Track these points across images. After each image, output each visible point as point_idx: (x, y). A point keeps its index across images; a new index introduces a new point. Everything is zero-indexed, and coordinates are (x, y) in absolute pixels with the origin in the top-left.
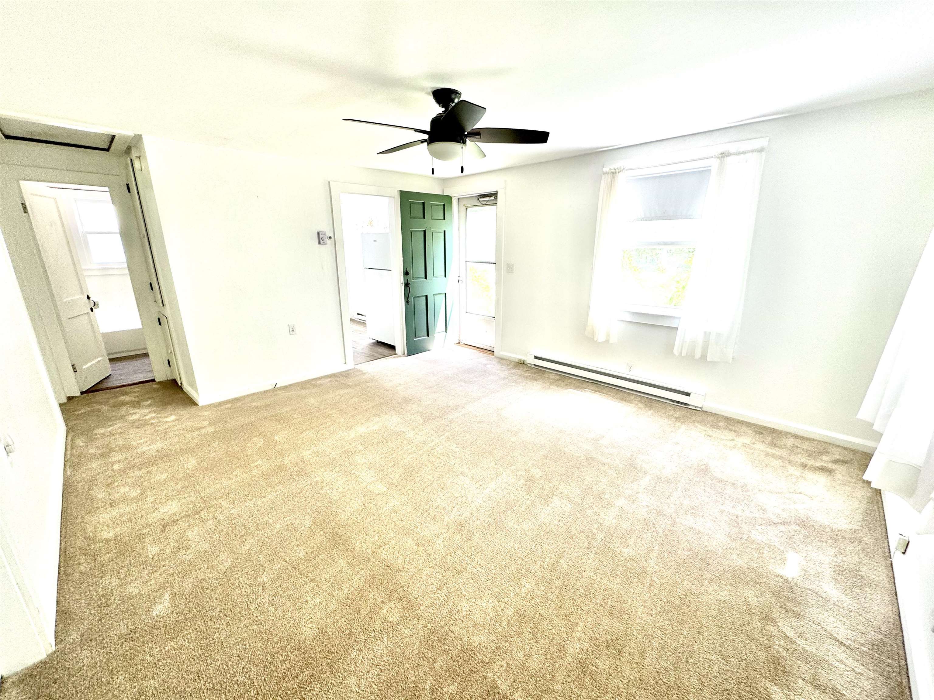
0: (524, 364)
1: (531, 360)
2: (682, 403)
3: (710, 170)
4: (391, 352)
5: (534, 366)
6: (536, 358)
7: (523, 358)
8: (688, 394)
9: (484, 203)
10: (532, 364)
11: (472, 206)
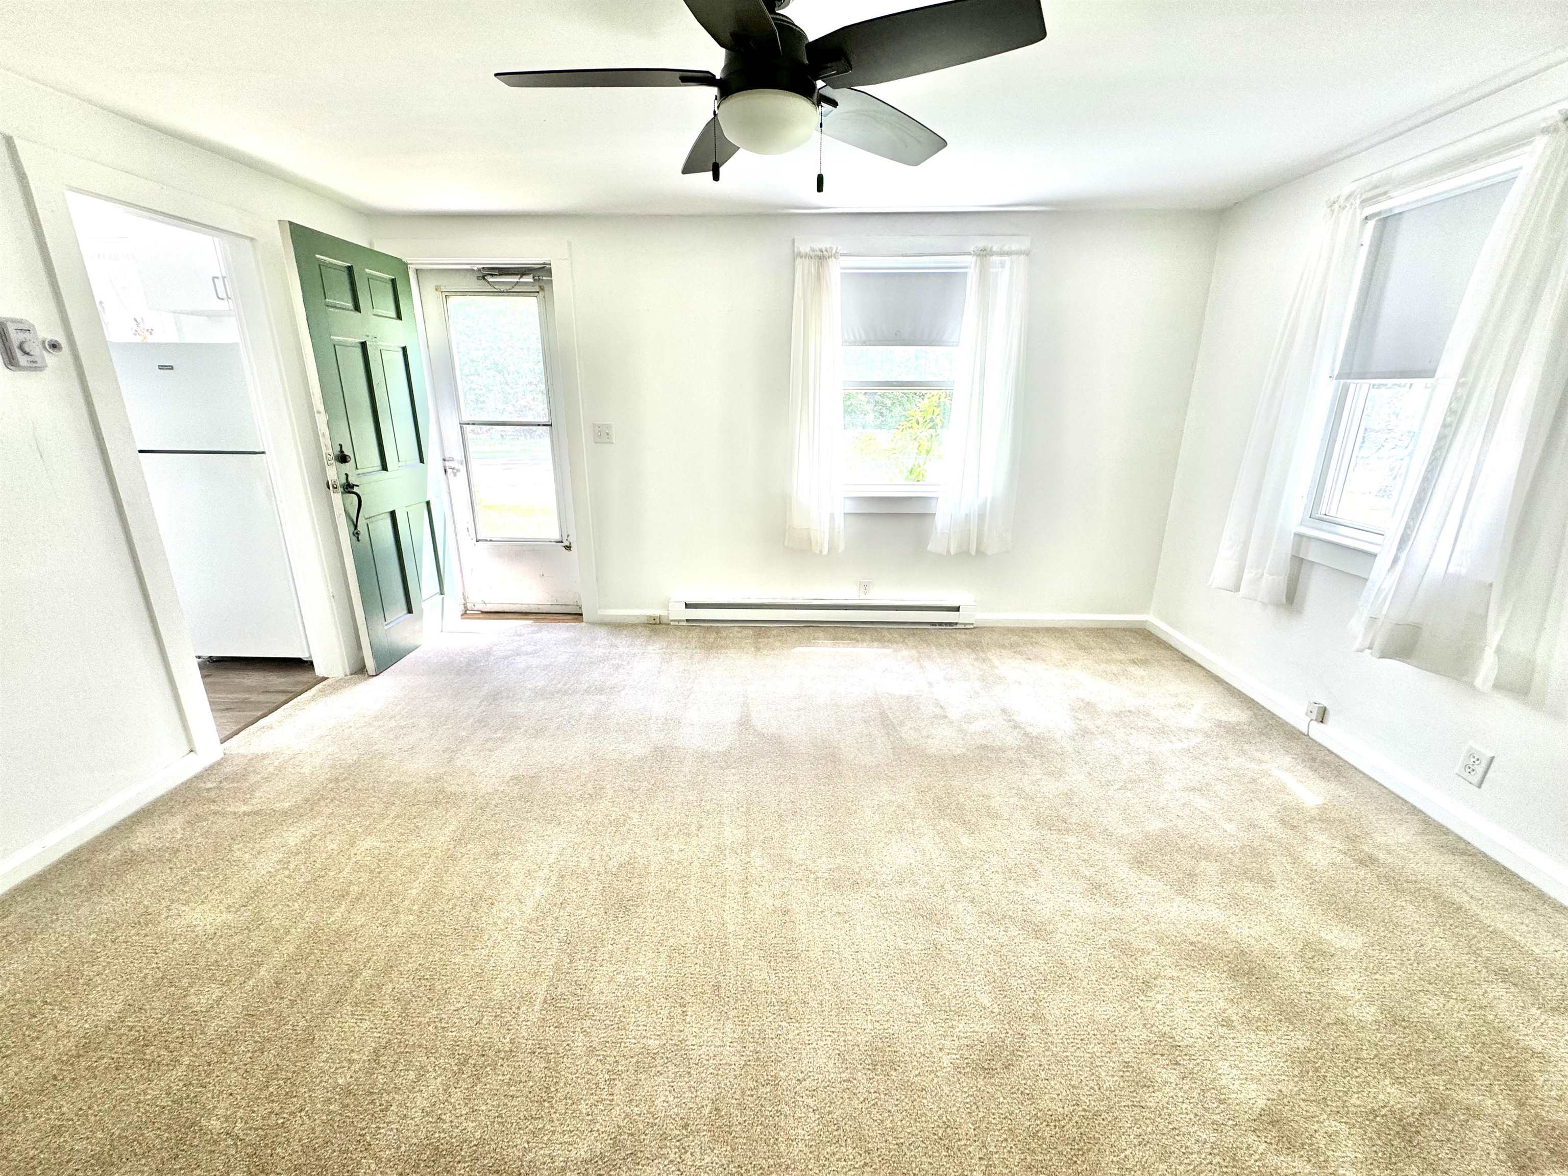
0: (660, 623)
1: (679, 613)
2: (946, 624)
3: (966, 273)
4: (302, 677)
5: (685, 624)
6: (688, 606)
7: (657, 612)
8: (957, 609)
9: (503, 288)
10: (679, 621)
11: (464, 293)
